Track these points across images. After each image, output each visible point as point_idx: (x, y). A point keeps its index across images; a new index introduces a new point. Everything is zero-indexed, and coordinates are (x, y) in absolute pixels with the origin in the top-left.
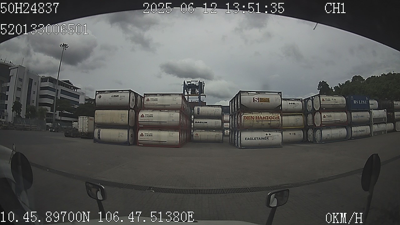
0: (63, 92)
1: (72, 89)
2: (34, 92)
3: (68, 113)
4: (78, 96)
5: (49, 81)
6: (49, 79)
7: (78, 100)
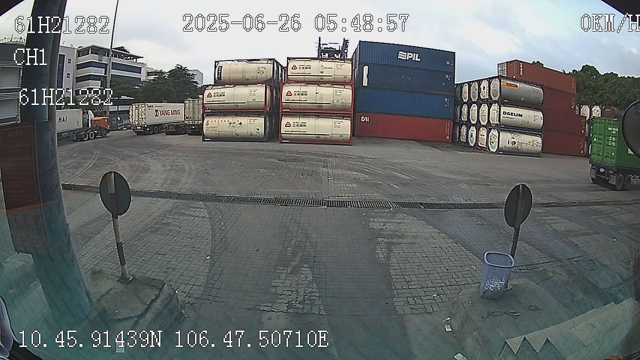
0: (116, 66)
1: (129, 59)
2: (69, 74)
3: (128, 98)
4: (139, 70)
5: (91, 53)
6: (92, 49)
7: (139, 76)
